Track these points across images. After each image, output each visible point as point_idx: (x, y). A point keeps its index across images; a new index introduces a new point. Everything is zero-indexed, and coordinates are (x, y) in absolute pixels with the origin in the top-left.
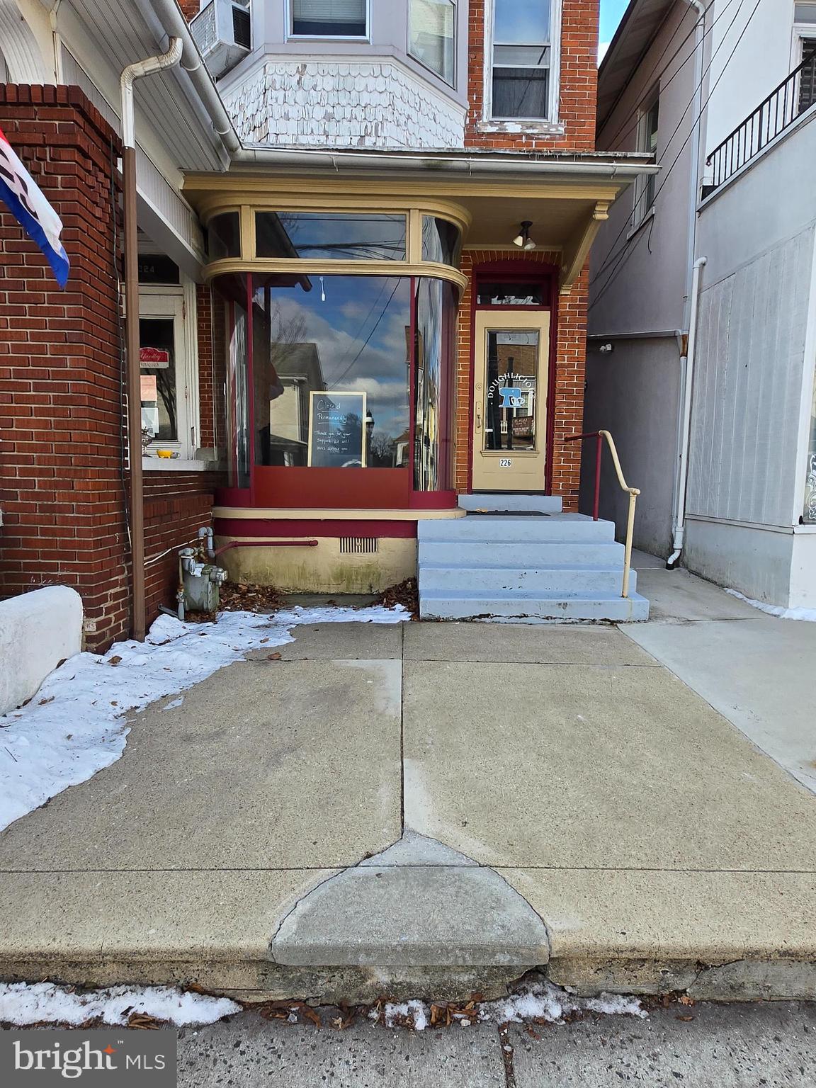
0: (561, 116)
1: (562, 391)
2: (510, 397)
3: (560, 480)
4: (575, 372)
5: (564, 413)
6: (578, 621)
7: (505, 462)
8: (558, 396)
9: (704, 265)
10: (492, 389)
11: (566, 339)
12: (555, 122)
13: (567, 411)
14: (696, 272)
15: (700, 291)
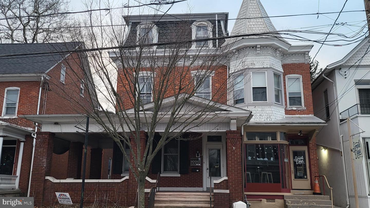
0: (305, 106)
9: (343, 136)
11: (312, 153)
12: (304, 107)
14: (341, 138)
15: (343, 142)
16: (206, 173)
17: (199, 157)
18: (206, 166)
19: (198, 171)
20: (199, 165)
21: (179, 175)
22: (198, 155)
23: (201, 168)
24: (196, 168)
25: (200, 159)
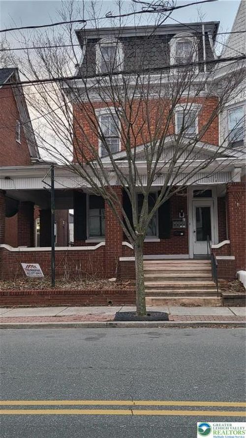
16: (192, 237)
17: (183, 216)
18: (192, 227)
19: (182, 234)
20: (184, 226)
21: (159, 240)
22: (182, 215)
23: (186, 231)
24: (180, 230)
25: (184, 219)
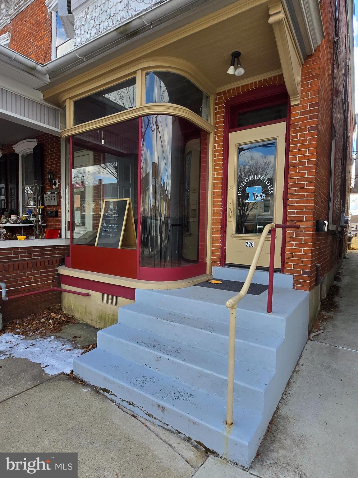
1: (294, 186)
2: (254, 194)
3: (292, 261)
4: (306, 168)
5: (296, 204)
6: (175, 431)
7: (249, 244)
8: (290, 190)
10: (241, 188)
11: (298, 142)
13: (298, 202)
17: (57, 186)
